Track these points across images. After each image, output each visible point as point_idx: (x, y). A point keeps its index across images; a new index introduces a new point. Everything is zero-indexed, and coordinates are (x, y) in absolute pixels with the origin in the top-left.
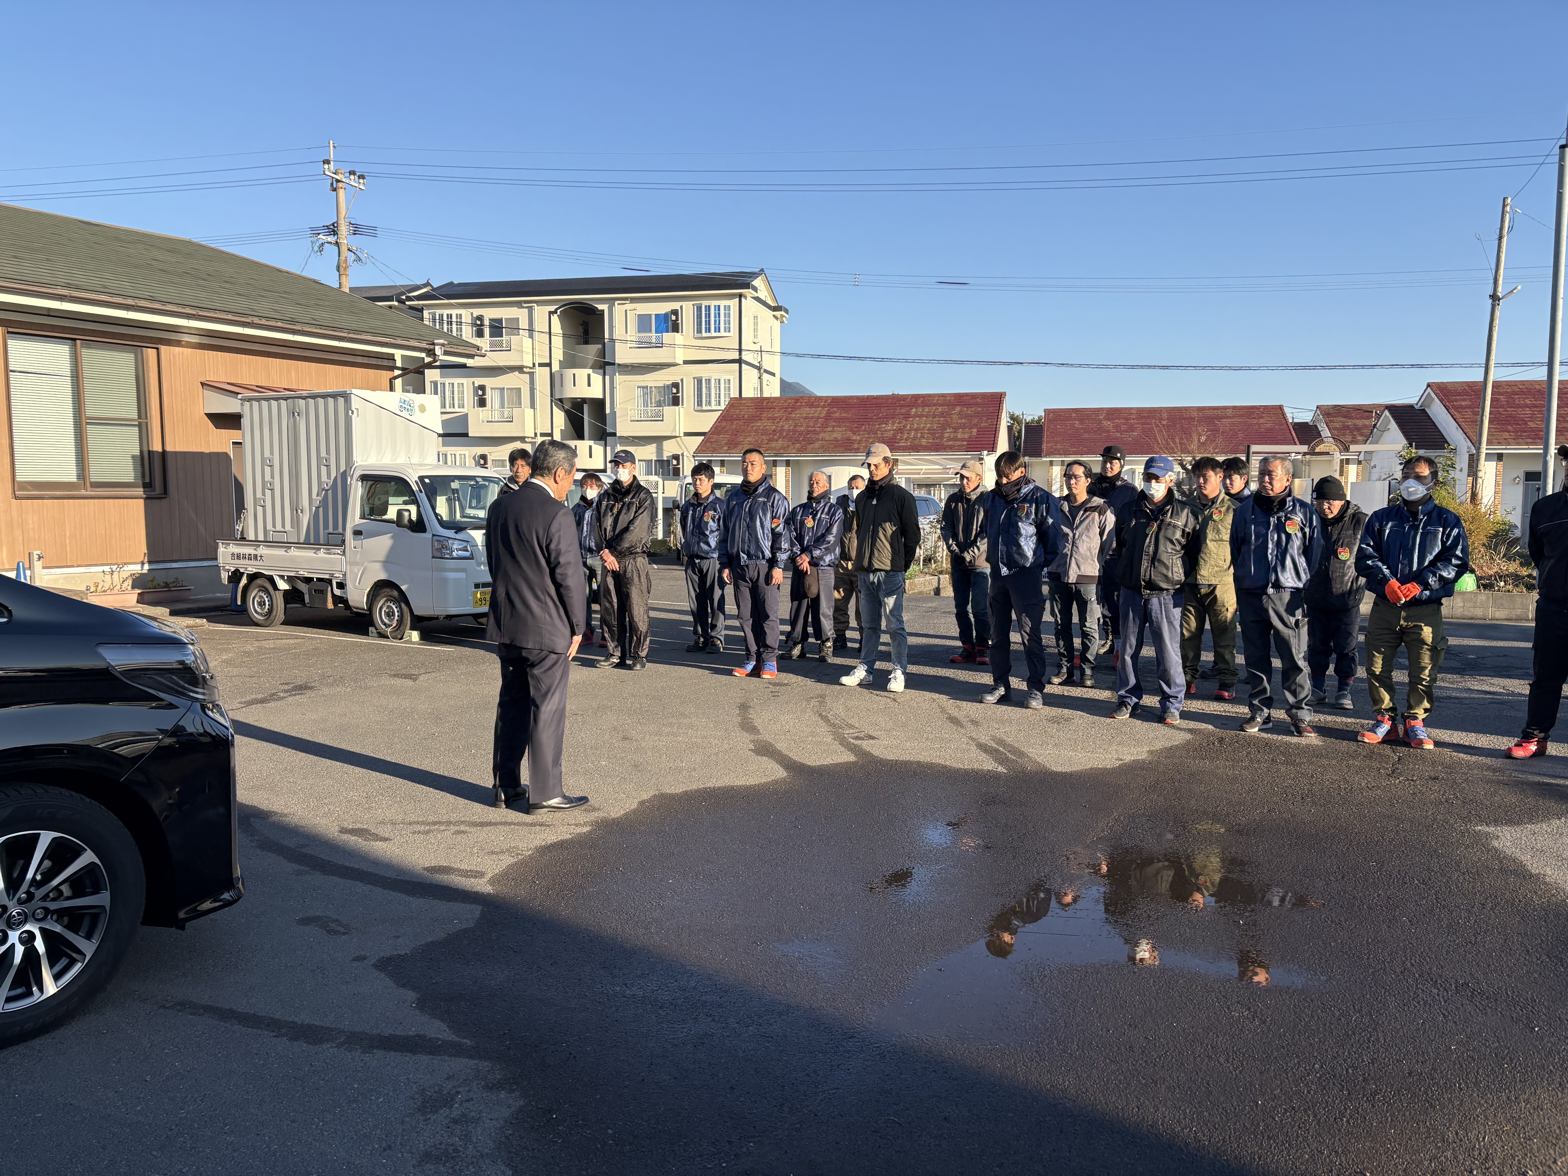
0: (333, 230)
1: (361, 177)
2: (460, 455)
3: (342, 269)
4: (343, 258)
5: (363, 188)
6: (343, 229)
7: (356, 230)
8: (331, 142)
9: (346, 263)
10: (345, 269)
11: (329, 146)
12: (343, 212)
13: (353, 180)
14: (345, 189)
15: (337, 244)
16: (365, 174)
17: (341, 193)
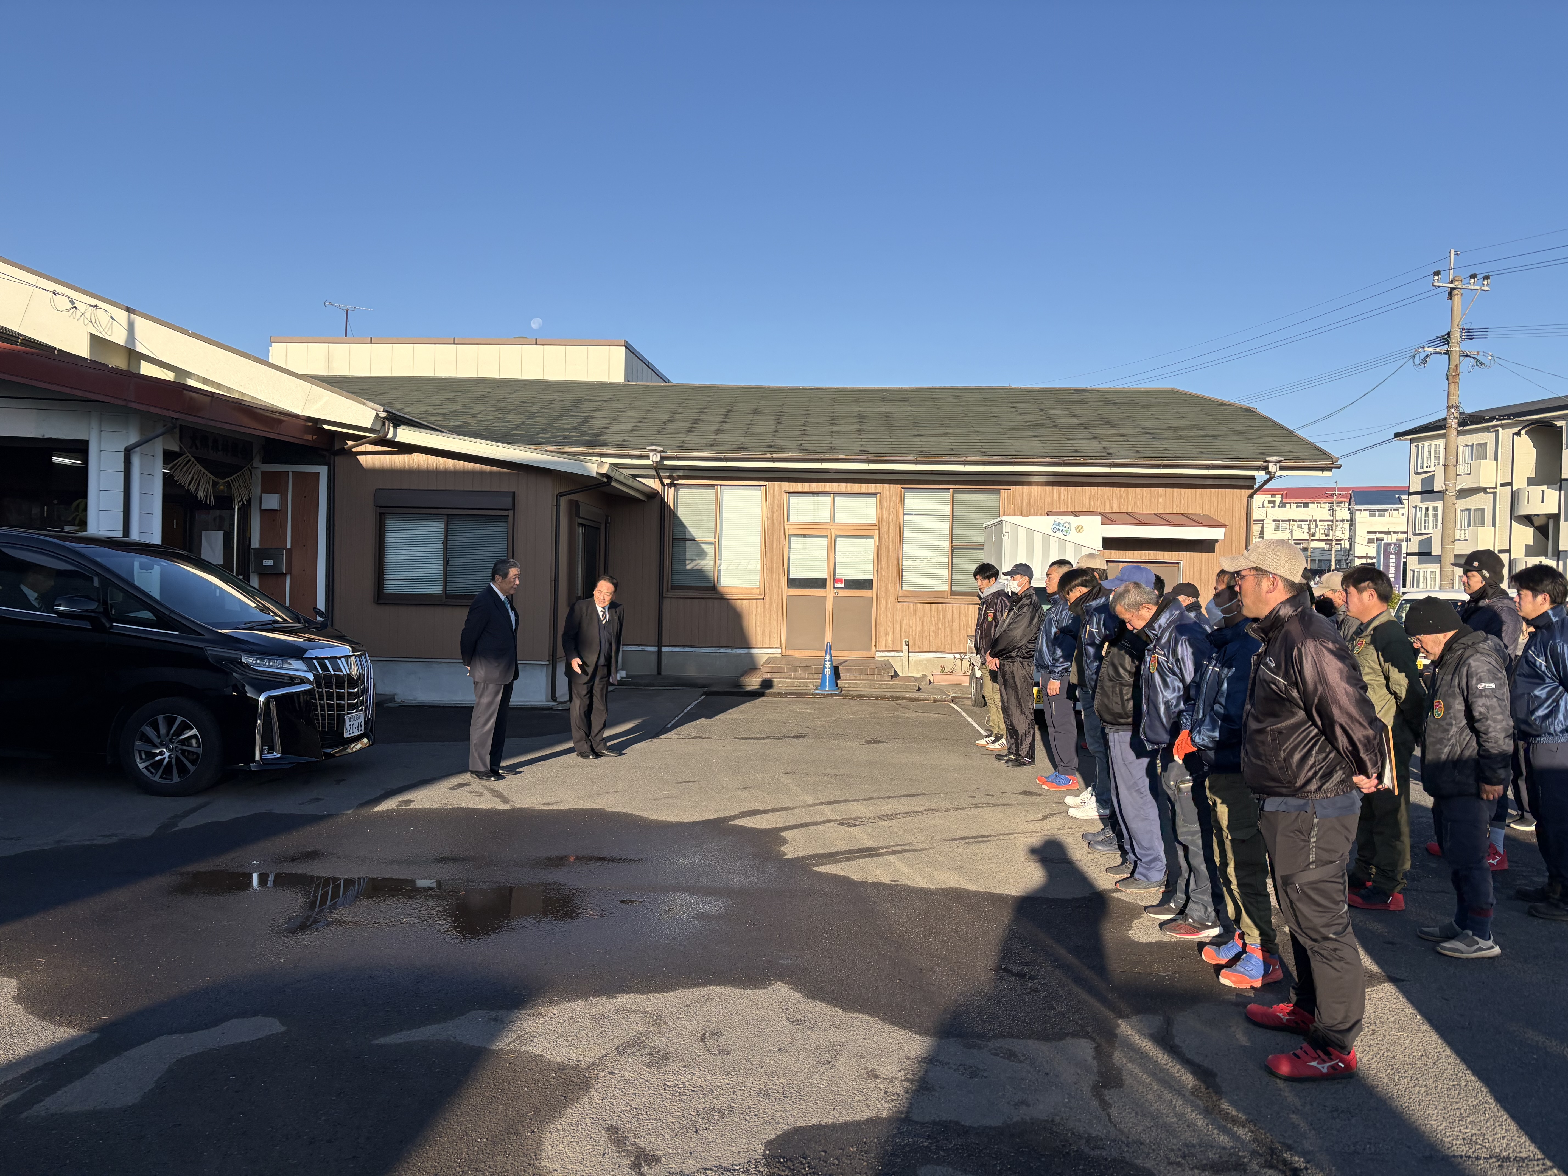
0: (1446, 339)
1: (1487, 278)
2: (1431, 572)
3: (1450, 378)
4: (1453, 366)
5: (1486, 288)
6: (1456, 337)
7: (1469, 334)
8: (1453, 251)
9: (1456, 371)
10: (1454, 377)
11: (1450, 256)
12: (1457, 320)
13: (1473, 284)
14: (1461, 295)
15: (1448, 353)
16: (1490, 274)
17: (1457, 299)
